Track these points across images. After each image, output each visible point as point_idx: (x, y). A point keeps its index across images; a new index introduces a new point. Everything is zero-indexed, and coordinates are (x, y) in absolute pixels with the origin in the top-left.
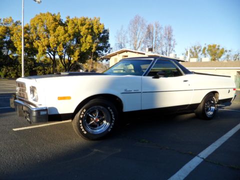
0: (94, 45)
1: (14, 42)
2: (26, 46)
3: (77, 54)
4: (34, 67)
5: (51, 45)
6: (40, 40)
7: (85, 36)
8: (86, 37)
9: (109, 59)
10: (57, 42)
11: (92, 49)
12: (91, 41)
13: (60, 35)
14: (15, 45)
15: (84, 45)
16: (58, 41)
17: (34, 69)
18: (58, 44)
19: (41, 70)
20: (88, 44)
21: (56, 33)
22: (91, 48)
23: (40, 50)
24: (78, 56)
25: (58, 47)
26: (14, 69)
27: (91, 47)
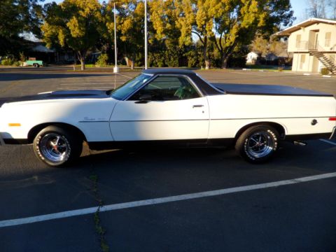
0: (262, 16)
1: (154, 23)
2: (167, 27)
3: (234, 31)
4: (184, 53)
5: (198, 23)
6: (185, 16)
7: (248, 2)
8: (250, 4)
9: (288, 36)
10: (205, 18)
11: (259, 21)
12: (256, 10)
13: (211, 6)
14: (154, 26)
15: (245, 18)
16: (207, 16)
17: (184, 55)
18: (207, 20)
19: (192, 57)
20: (253, 15)
21: (205, 5)
22: (256, 22)
23: (183, 31)
24: (236, 34)
25: (207, 24)
26: (161, 56)
27: (256, 19)
